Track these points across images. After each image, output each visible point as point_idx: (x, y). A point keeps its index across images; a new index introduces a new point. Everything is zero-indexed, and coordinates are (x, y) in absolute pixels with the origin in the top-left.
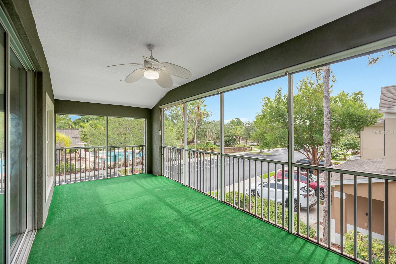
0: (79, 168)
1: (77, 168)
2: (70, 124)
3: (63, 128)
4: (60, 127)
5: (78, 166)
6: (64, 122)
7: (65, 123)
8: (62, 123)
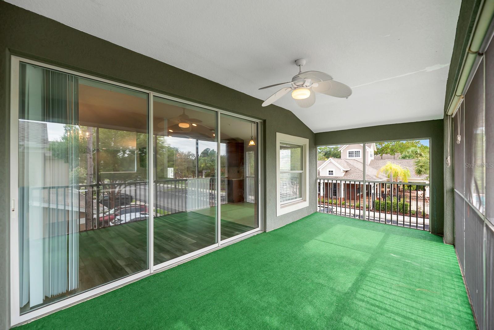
0: (415, 210)
1: (412, 209)
2: (419, 152)
3: (409, 157)
4: (406, 156)
5: (414, 208)
6: (410, 150)
7: (412, 151)
8: (408, 153)
